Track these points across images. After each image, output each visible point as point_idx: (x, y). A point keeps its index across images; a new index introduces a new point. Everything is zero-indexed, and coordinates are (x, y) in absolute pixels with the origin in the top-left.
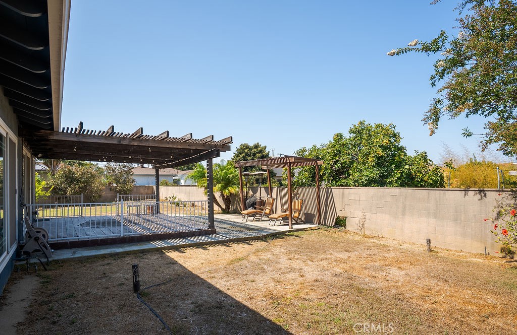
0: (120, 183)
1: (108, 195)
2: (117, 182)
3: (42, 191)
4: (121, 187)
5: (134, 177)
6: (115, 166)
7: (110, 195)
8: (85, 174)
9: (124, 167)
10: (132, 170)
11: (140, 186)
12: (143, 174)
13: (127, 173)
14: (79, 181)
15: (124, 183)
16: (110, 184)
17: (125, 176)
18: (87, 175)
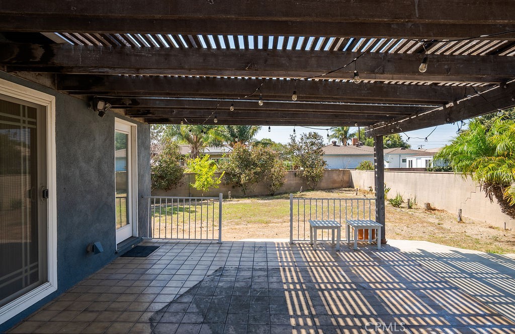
0: (307, 167)
1: (292, 182)
2: (304, 164)
3: (213, 177)
4: (309, 172)
5: (324, 159)
6: (301, 144)
7: (294, 182)
8: (262, 155)
9: (312, 145)
10: (323, 149)
11: (332, 171)
12: (336, 153)
13: (315, 152)
14: (255, 165)
15: (312, 166)
16: (296, 167)
17: (313, 157)
18: (264, 157)
